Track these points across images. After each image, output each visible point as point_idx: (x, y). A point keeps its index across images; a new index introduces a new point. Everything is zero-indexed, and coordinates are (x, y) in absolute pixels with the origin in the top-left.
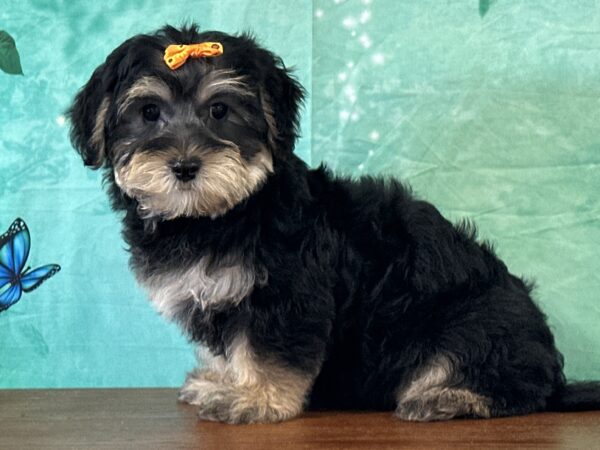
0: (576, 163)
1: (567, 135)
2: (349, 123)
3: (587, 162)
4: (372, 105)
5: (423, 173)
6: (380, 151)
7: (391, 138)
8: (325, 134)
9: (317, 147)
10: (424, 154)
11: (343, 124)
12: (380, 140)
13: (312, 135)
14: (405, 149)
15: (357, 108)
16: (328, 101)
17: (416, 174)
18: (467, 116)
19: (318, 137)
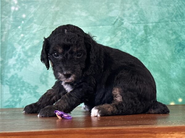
0: (96, 26)
1: (92, 15)
2: (15, 11)
3: (100, 25)
4: (23, 5)
5: (41, 30)
6: (26, 21)
7: (30, 17)
8: (6, 15)
9: (3, 20)
10: (42, 23)
11: (12, 12)
12: (26, 17)
13: (1, 15)
14: (35, 21)
15: (18, 6)
16: (7, 3)
17: (39, 30)
18: (57, 9)
19: (3, 16)
